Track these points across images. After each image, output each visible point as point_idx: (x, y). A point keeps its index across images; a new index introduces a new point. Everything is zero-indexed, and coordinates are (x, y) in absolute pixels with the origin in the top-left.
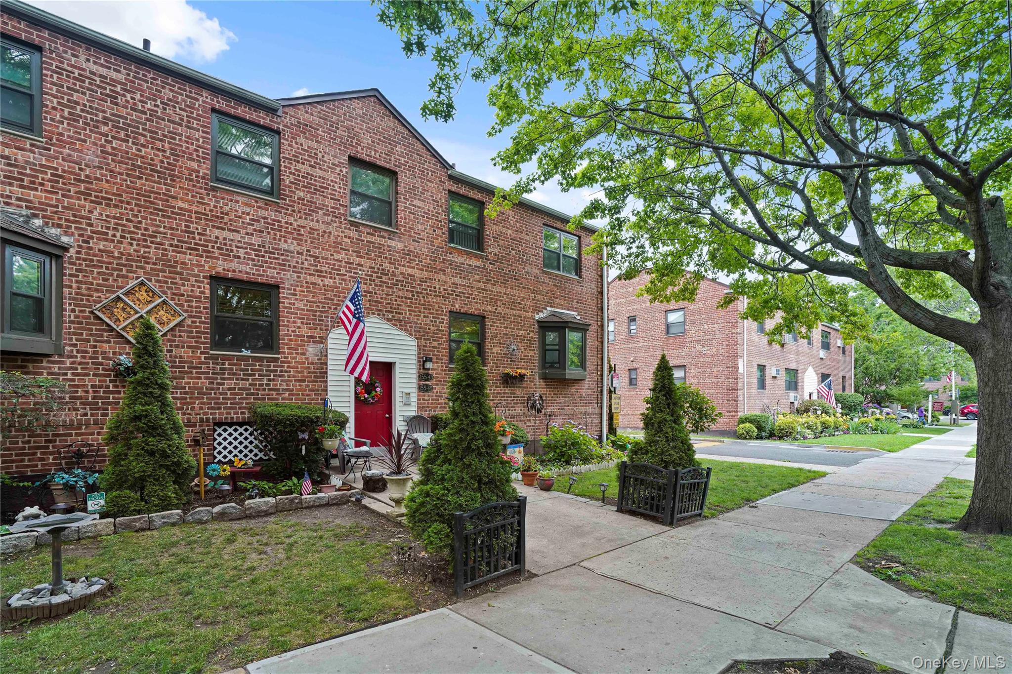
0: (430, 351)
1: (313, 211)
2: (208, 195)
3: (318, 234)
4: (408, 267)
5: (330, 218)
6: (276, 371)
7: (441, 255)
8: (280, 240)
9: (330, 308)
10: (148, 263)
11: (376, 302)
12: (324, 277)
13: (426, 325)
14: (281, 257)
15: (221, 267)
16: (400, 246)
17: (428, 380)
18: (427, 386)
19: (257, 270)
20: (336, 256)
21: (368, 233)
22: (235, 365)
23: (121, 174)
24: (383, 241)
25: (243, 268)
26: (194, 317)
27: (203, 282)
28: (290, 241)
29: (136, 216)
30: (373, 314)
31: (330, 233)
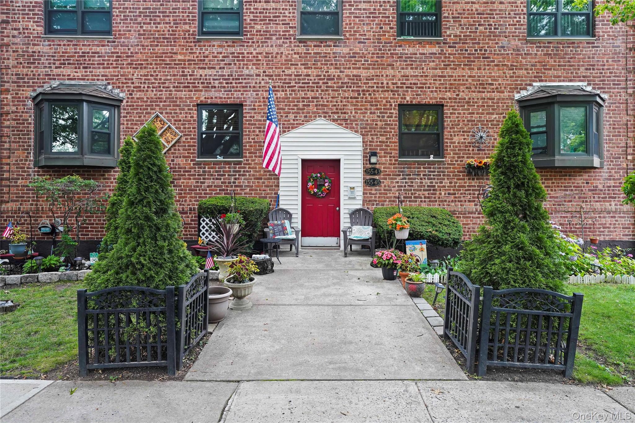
0: (377, 146)
1: (268, 38)
2: (195, 46)
3: (272, 57)
4: (354, 68)
5: (281, 41)
6: (240, 171)
7: (389, 50)
8: (243, 68)
9: (282, 116)
10: (161, 102)
11: (322, 105)
12: (277, 91)
13: (373, 121)
14: (244, 81)
15: (203, 96)
16: (346, 50)
17: (375, 174)
18: (374, 180)
19: (228, 94)
20: (287, 72)
21: (315, 46)
22: (212, 168)
23: (147, 46)
24: (329, 50)
25: (217, 94)
26: (187, 135)
27: (192, 109)
28: (250, 67)
29: (155, 72)
30: (320, 116)
31: (282, 53)
